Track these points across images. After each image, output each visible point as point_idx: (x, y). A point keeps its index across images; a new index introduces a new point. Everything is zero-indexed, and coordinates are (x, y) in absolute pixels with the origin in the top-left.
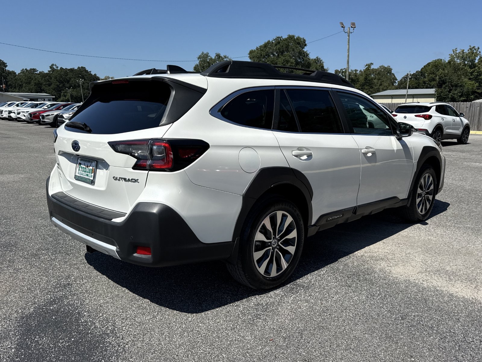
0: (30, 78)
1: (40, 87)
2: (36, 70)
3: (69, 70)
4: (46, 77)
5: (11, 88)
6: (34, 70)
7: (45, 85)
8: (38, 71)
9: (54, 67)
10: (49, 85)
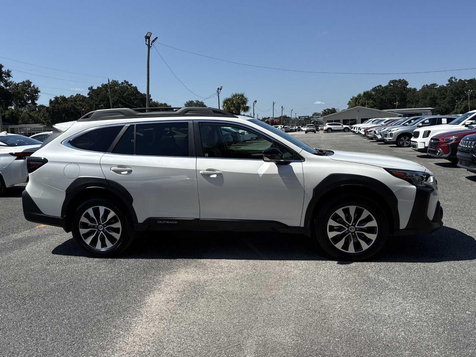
0: (427, 93)
1: (434, 101)
2: (436, 85)
3: (468, 81)
4: (442, 90)
5: (409, 104)
6: (434, 85)
7: (439, 99)
8: (438, 85)
9: (453, 80)
10: (444, 98)
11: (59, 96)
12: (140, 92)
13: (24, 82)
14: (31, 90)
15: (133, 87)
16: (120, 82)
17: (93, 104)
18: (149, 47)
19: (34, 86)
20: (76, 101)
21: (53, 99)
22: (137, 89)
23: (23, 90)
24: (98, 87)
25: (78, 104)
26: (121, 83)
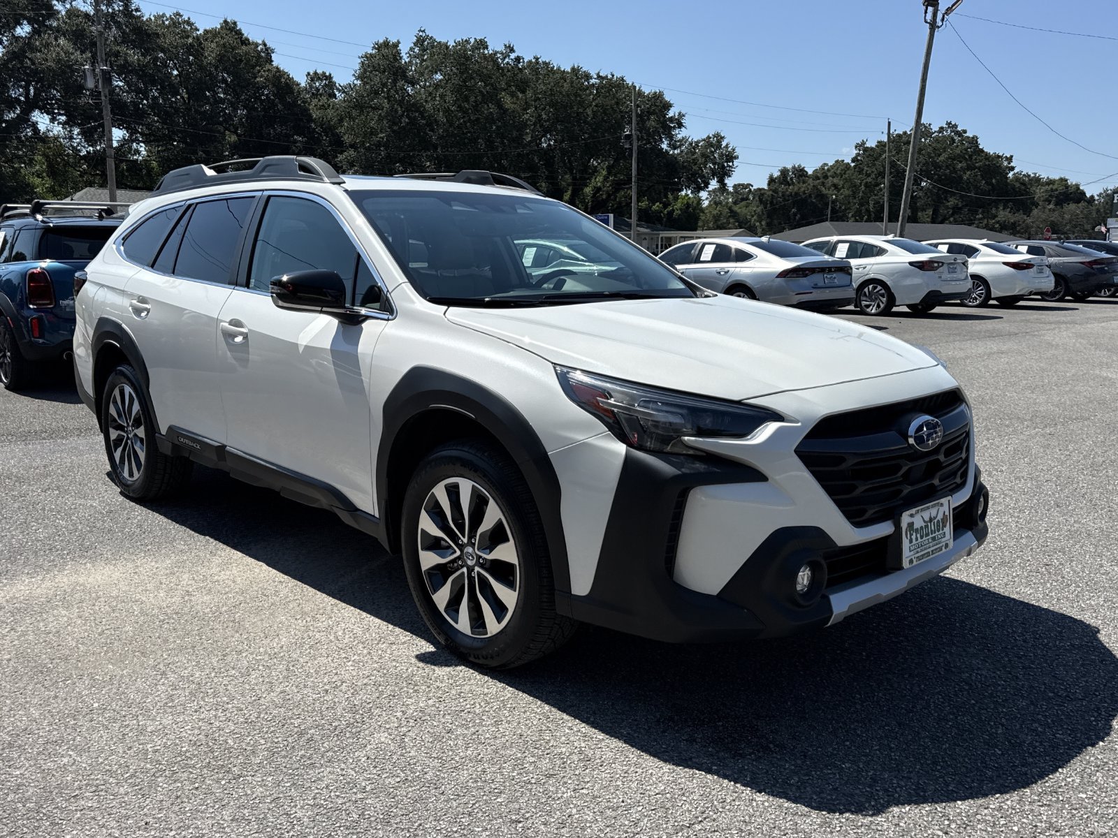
11: (789, 166)
12: (985, 150)
13: (709, 137)
14: (721, 155)
15: (968, 137)
16: (935, 128)
17: (861, 184)
18: (933, 26)
19: (727, 145)
20: (826, 177)
21: (776, 174)
22: (977, 142)
23: (703, 155)
24: (878, 142)
25: (830, 184)
26: (937, 129)
